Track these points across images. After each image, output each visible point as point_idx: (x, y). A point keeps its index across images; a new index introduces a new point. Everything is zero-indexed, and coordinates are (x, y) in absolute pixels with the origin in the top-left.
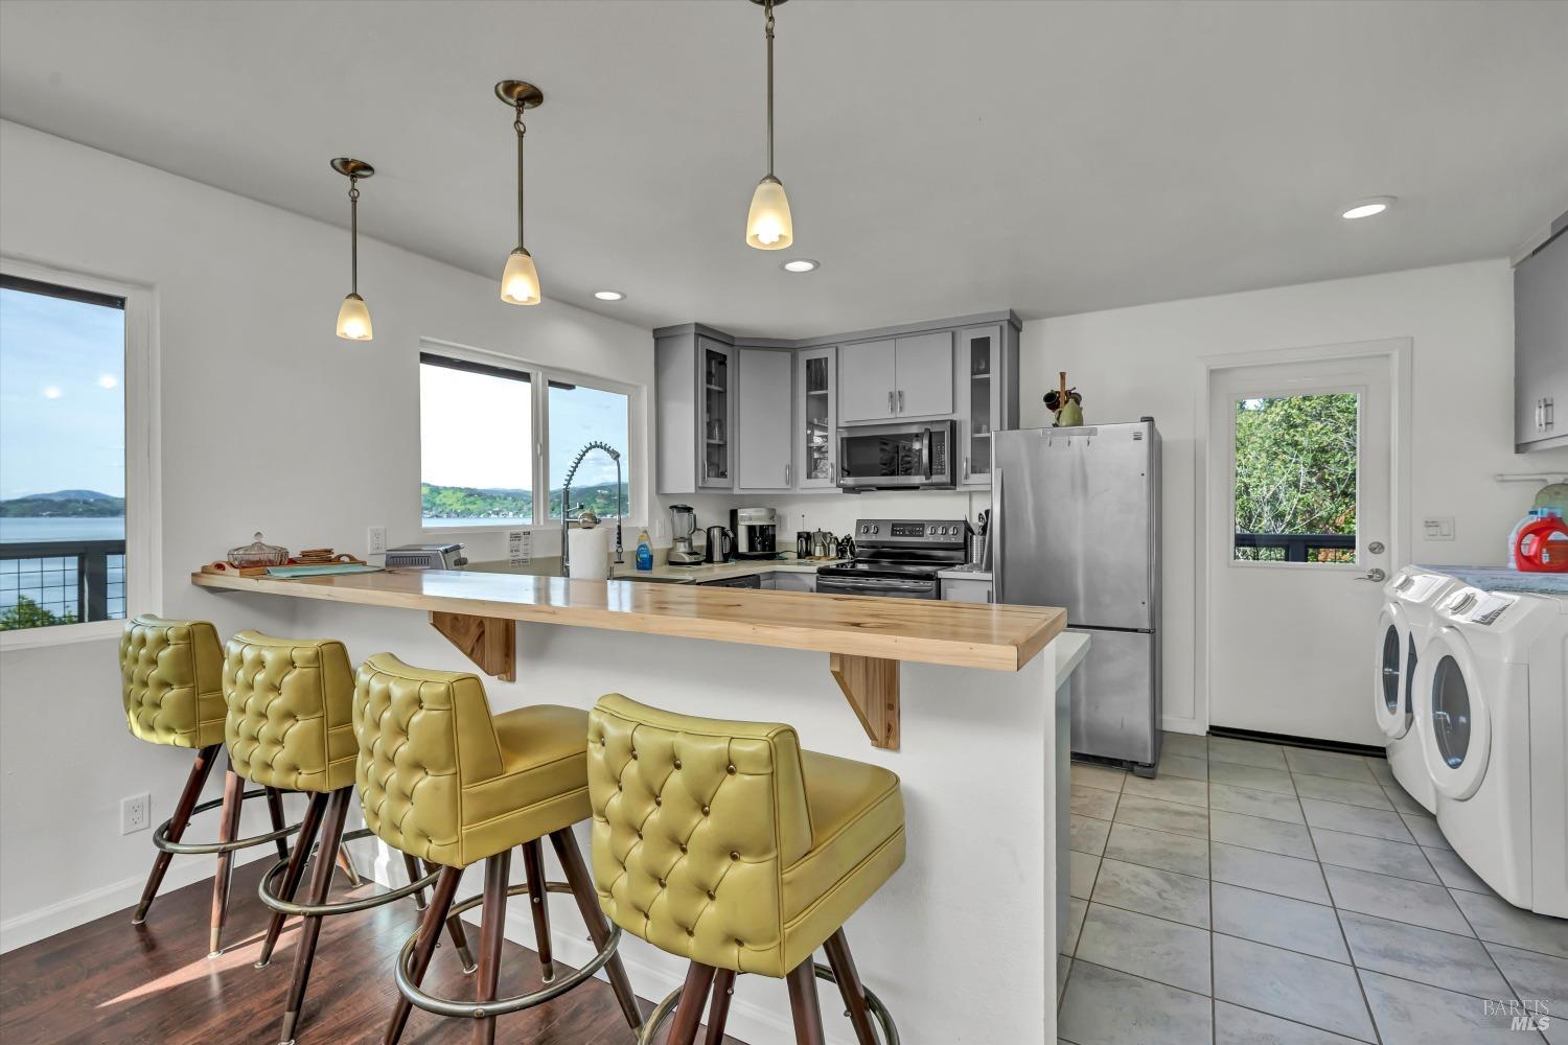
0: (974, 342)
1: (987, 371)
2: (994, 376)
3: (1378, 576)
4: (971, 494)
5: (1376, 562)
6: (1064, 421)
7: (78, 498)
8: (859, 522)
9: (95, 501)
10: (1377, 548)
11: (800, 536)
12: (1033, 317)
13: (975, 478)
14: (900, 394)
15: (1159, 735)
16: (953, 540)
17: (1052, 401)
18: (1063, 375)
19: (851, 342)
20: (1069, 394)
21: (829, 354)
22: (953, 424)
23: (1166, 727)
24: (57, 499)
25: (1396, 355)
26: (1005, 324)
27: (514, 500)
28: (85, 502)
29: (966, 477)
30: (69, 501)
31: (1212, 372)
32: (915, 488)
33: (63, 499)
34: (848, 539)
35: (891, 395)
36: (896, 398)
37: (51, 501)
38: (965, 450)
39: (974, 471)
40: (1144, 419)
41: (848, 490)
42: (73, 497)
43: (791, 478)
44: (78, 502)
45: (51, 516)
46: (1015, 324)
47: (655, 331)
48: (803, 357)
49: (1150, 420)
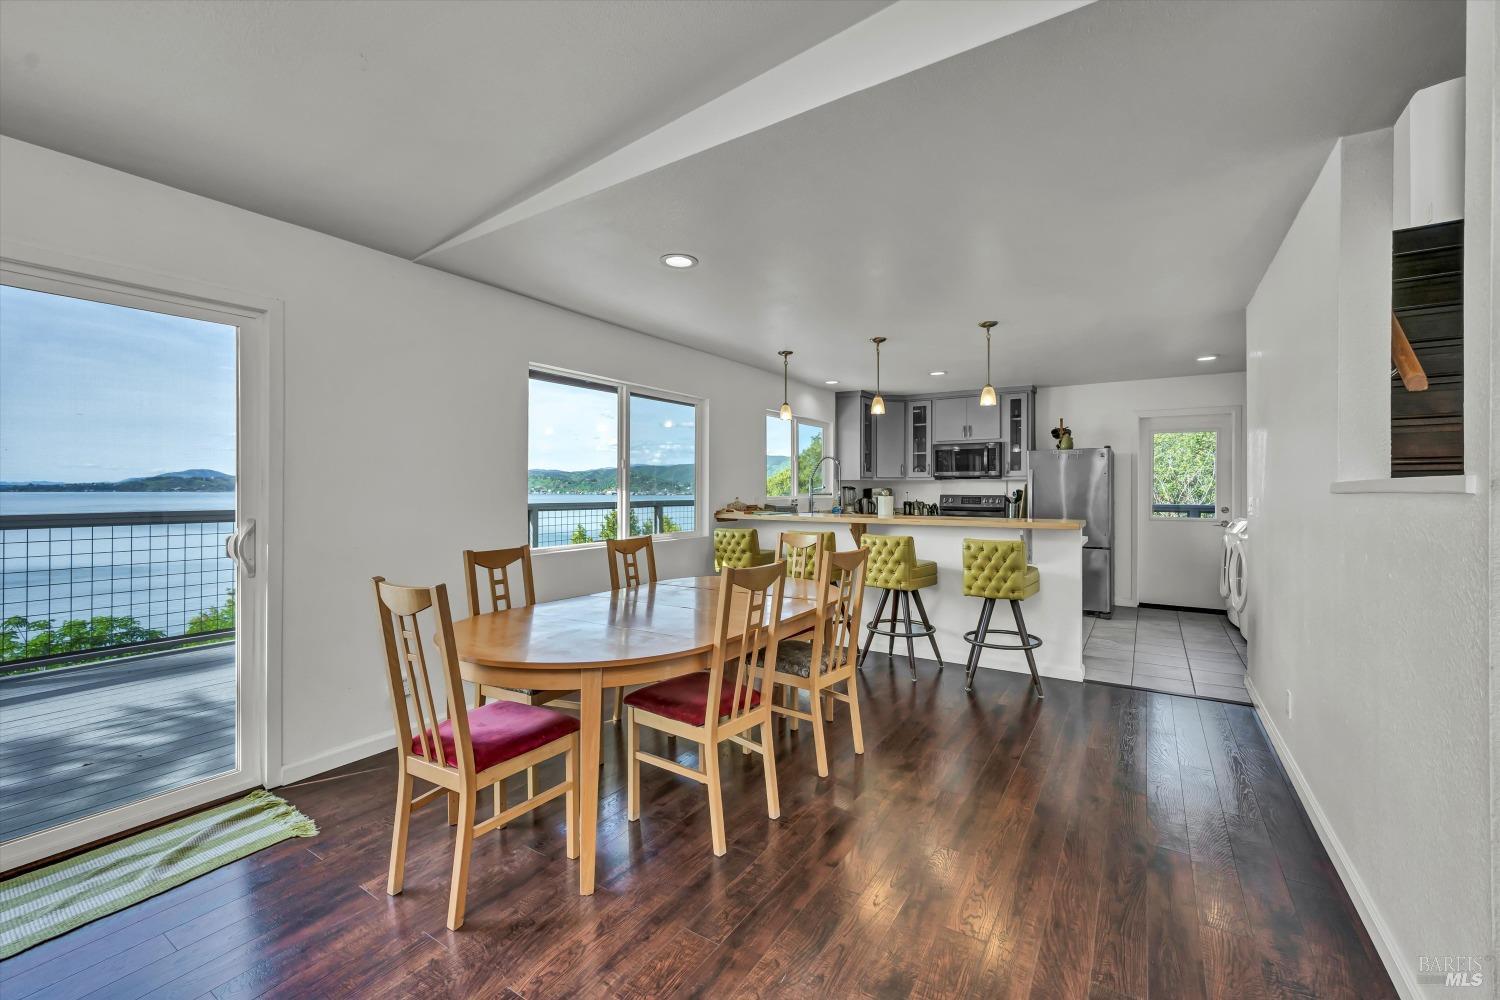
0: (1013, 401)
1: (1019, 416)
2: (1023, 419)
3: (1225, 524)
4: (1007, 481)
5: (1224, 517)
6: (1063, 445)
7: (203, 476)
8: (942, 497)
9: (216, 478)
10: (1225, 510)
11: (905, 504)
12: (1042, 387)
13: (1012, 473)
14: (970, 427)
15: (1113, 607)
16: (998, 506)
17: (1056, 433)
18: (1061, 420)
19: (940, 399)
20: (1065, 430)
21: (927, 404)
22: (1001, 445)
23: (1116, 604)
24: (185, 477)
25: (1234, 414)
26: (1030, 393)
27: (552, 479)
28: (207, 479)
29: (1008, 472)
30: (195, 478)
31: (1141, 419)
32: (978, 478)
33: (189, 477)
34: (935, 505)
35: (965, 428)
36: (967, 430)
37: (180, 478)
38: (1008, 458)
39: (1012, 469)
40: (1106, 447)
41: (937, 478)
42: (197, 475)
43: (904, 472)
44: (202, 479)
45: (181, 490)
46: (1034, 391)
47: (837, 393)
48: (911, 406)
49: (1109, 447)
